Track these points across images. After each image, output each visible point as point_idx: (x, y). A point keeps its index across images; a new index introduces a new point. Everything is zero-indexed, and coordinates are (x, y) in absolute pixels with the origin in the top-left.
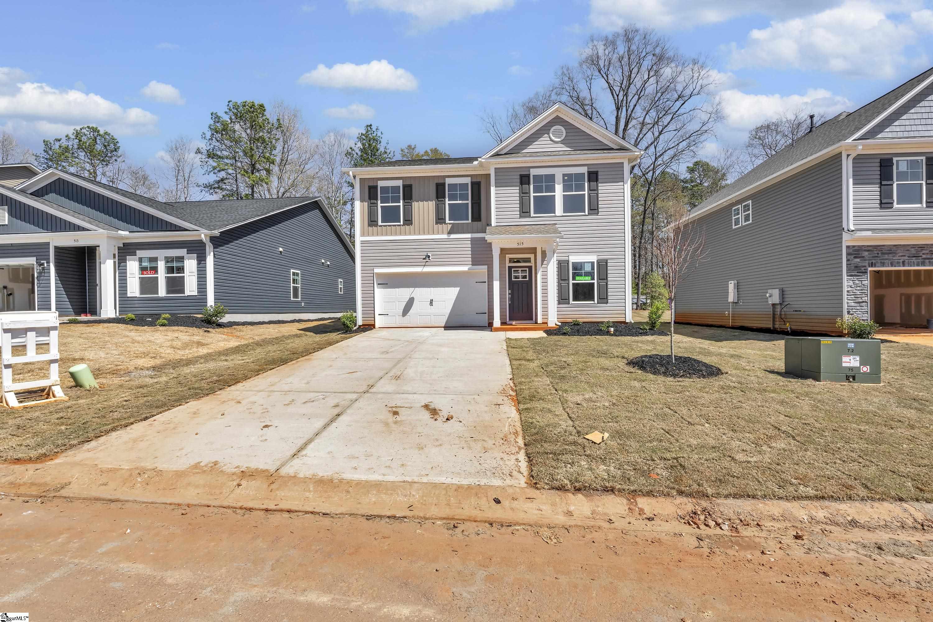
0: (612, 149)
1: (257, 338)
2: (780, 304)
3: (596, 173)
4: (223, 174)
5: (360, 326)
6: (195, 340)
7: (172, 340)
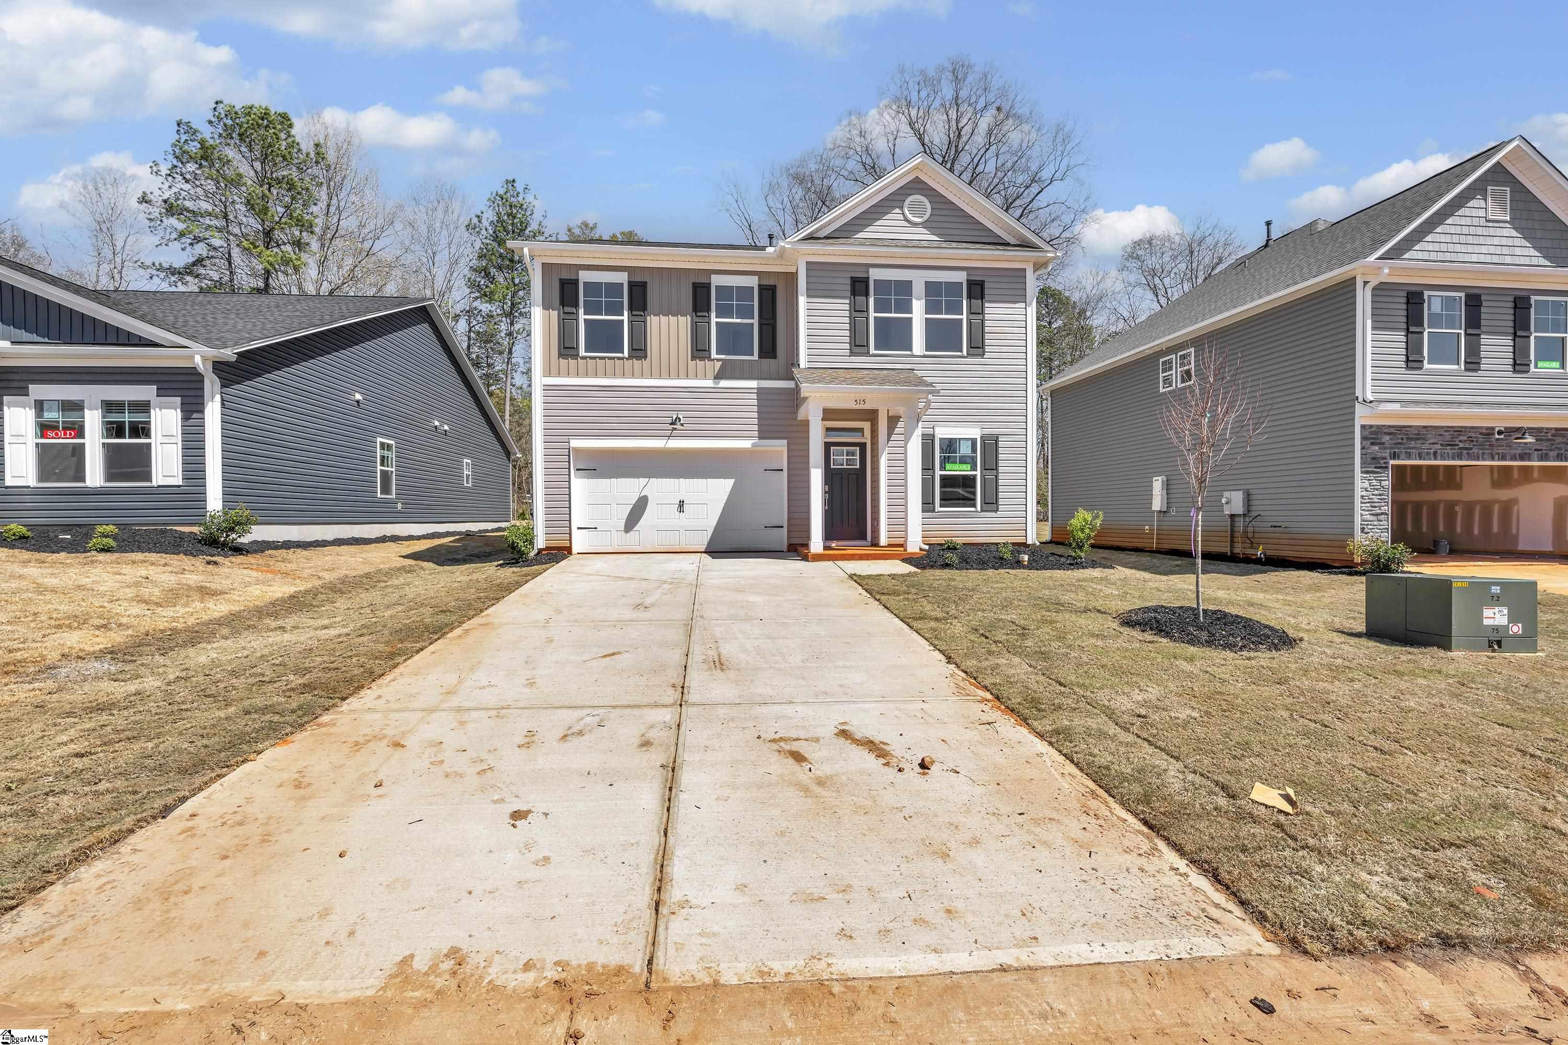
0: (1008, 244)
1: (328, 576)
2: (1244, 515)
3: (981, 284)
4: (201, 249)
5: (540, 551)
6: (191, 583)
7: (137, 584)
